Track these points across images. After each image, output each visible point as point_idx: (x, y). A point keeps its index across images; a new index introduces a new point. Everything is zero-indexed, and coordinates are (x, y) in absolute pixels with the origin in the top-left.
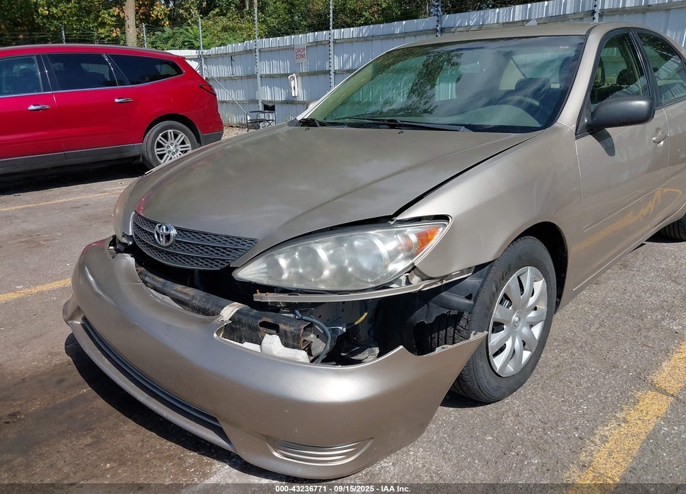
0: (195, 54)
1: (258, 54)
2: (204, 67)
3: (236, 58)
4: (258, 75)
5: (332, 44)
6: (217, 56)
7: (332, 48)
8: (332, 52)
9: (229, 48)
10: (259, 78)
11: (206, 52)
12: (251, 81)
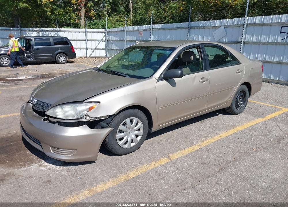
0: (104, 31)
1: (126, 32)
2: (107, 36)
3: (118, 33)
4: (125, 40)
5: (152, 30)
6: (112, 32)
7: (151, 32)
8: (151, 33)
9: (116, 29)
10: (125, 41)
11: (108, 30)
12: (123, 42)
